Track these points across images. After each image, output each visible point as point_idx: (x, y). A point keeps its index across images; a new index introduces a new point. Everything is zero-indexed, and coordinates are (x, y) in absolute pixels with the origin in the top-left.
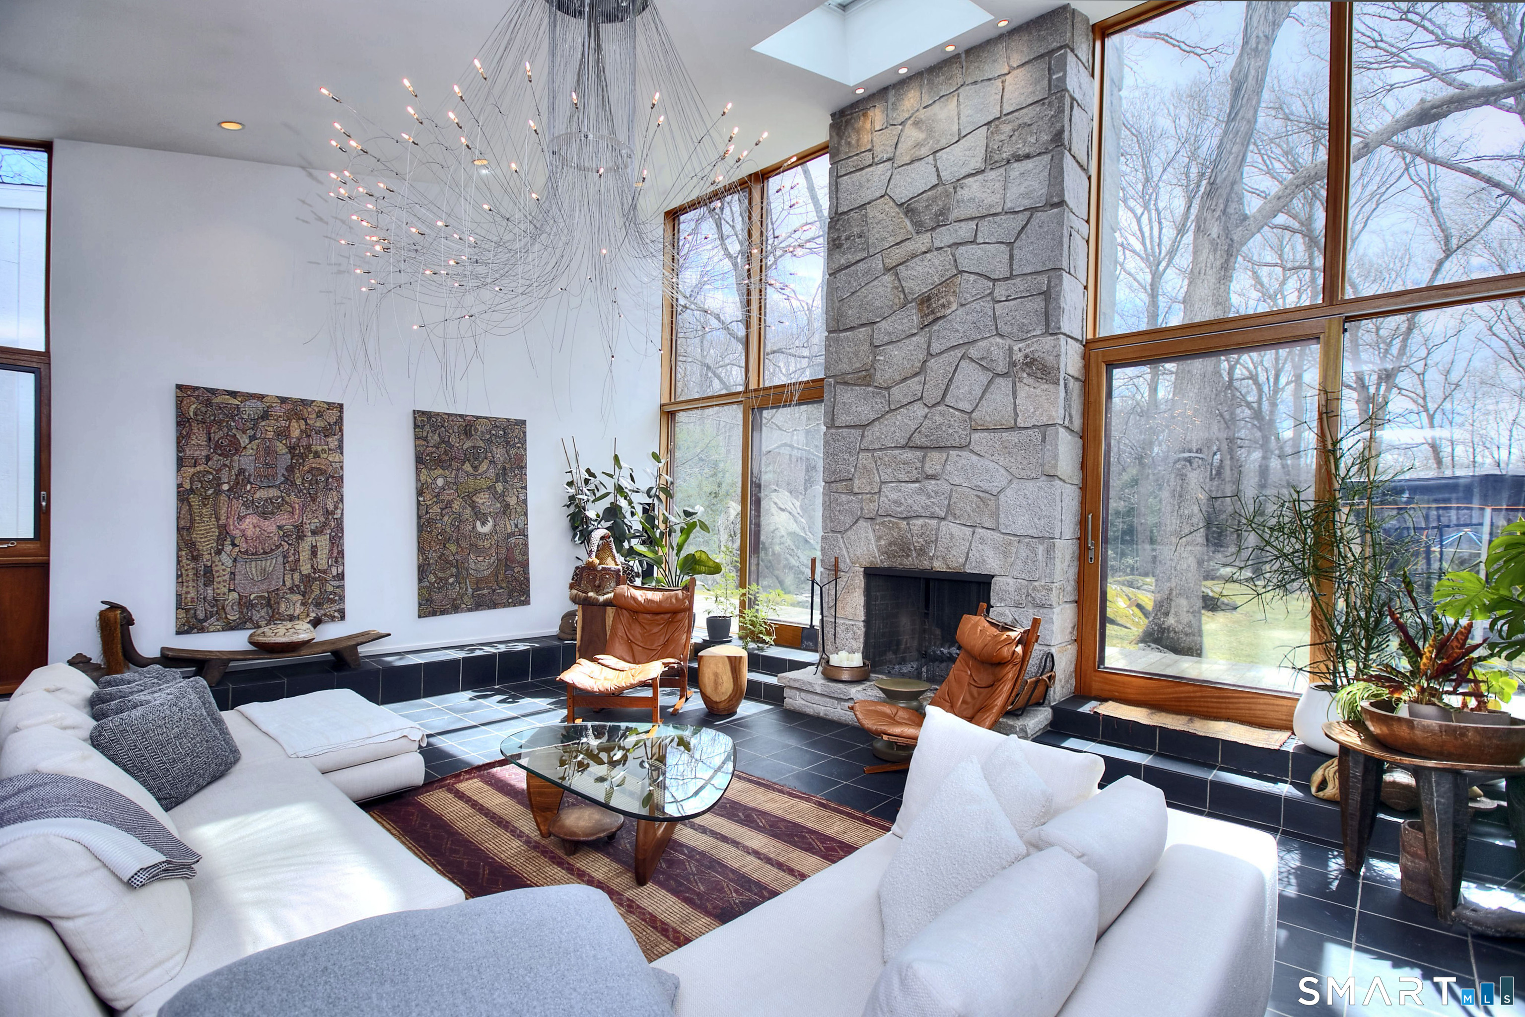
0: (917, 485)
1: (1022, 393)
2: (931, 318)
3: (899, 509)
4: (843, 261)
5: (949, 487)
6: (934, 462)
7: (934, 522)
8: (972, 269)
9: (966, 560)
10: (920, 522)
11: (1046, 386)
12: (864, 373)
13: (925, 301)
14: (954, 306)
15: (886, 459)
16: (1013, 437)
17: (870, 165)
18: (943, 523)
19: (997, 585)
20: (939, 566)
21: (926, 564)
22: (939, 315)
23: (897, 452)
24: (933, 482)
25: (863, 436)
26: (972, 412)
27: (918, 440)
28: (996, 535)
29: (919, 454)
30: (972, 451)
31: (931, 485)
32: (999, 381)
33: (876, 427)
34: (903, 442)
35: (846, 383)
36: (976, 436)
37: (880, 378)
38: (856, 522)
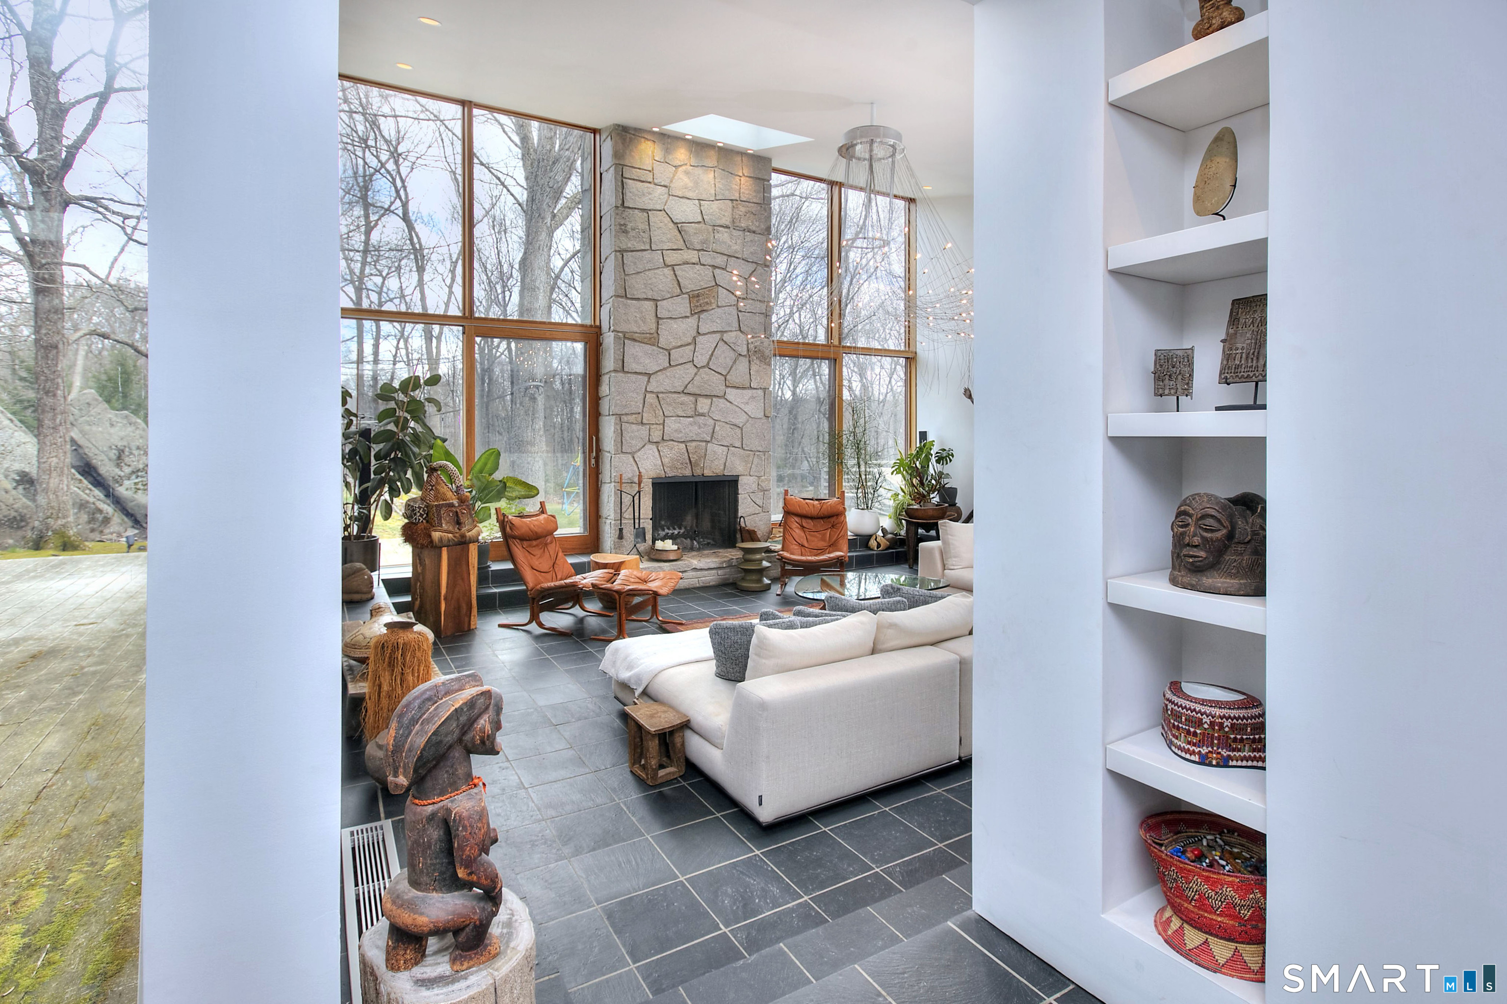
0: (691, 419)
1: (754, 368)
2: (699, 309)
3: (680, 436)
4: (629, 245)
5: (713, 422)
6: (703, 405)
7: (704, 444)
8: (724, 286)
9: (725, 468)
10: (694, 444)
11: (765, 366)
12: (648, 335)
13: (694, 297)
14: (714, 306)
15: (668, 400)
16: (749, 393)
17: (650, 182)
18: (709, 445)
19: (742, 481)
20: (707, 473)
21: (698, 472)
22: (705, 308)
23: (676, 395)
24: (703, 418)
25: (649, 381)
26: (726, 375)
27: (691, 389)
28: (741, 451)
29: (692, 398)
30: (726, 399)
31: (701, 420)
32: (741, 358)
33: (660, 376)
34: (680, 389)
35: (634, 340)
36: (728, 390)
37: (663, 342)
38: (644, 446)
